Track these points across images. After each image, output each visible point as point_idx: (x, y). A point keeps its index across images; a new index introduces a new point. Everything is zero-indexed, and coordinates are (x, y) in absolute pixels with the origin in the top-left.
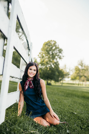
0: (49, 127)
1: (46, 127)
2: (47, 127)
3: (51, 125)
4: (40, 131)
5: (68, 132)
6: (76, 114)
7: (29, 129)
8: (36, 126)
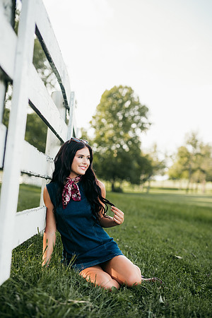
0: (117, 291)
1: (110, 291)
2: (112, 289)
3: (122, 285)
4: (95, 300)
5: (161, 300)
6: (182, 260)
7: (70, 295)
8: (86, 289)
